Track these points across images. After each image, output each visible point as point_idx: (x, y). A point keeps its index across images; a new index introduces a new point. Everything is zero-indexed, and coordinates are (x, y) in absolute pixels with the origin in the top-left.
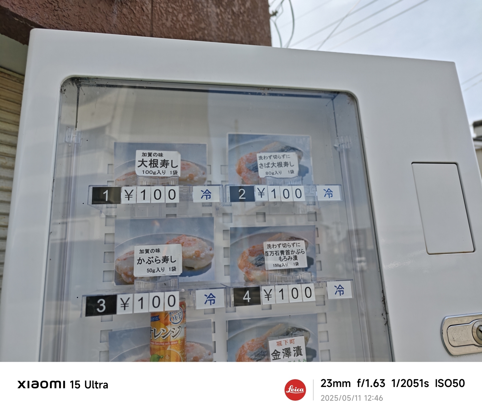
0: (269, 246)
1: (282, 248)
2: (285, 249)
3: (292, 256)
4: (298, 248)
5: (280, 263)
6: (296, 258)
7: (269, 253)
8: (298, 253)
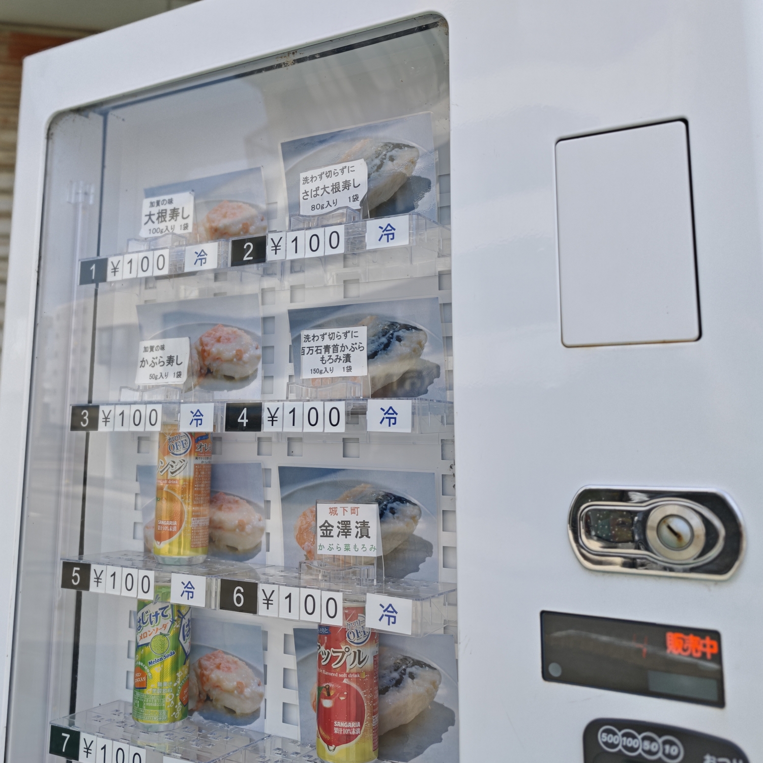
0: (307, 337)
1: (327, 341)
2: (331, 343)
3: (341, 354)
4: (355, 340)
5: (322, 367)
6: (348, 358)
7: (307, 350)
8: (353, 349)
